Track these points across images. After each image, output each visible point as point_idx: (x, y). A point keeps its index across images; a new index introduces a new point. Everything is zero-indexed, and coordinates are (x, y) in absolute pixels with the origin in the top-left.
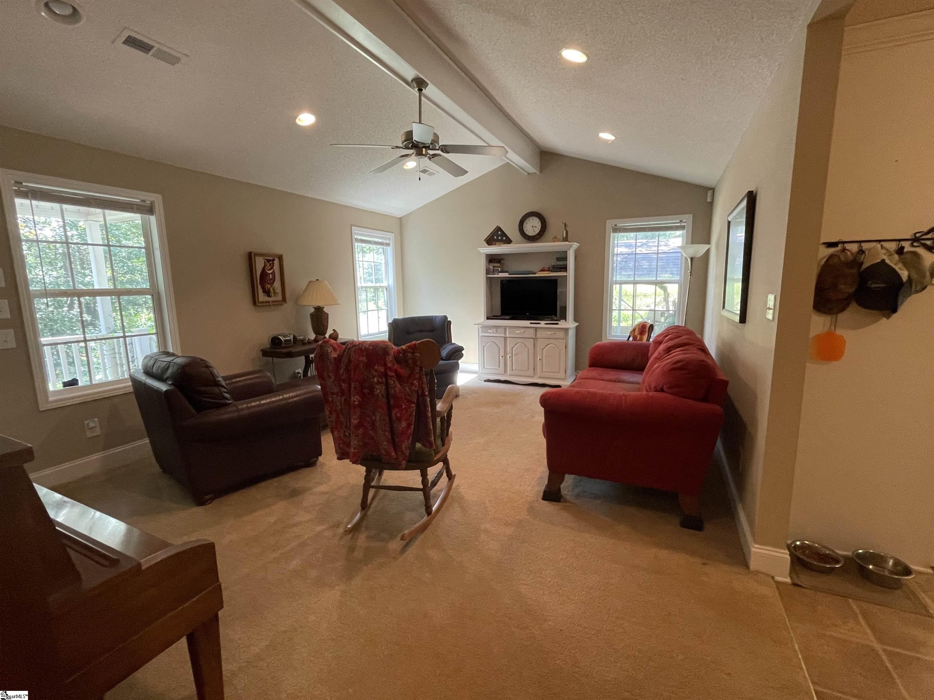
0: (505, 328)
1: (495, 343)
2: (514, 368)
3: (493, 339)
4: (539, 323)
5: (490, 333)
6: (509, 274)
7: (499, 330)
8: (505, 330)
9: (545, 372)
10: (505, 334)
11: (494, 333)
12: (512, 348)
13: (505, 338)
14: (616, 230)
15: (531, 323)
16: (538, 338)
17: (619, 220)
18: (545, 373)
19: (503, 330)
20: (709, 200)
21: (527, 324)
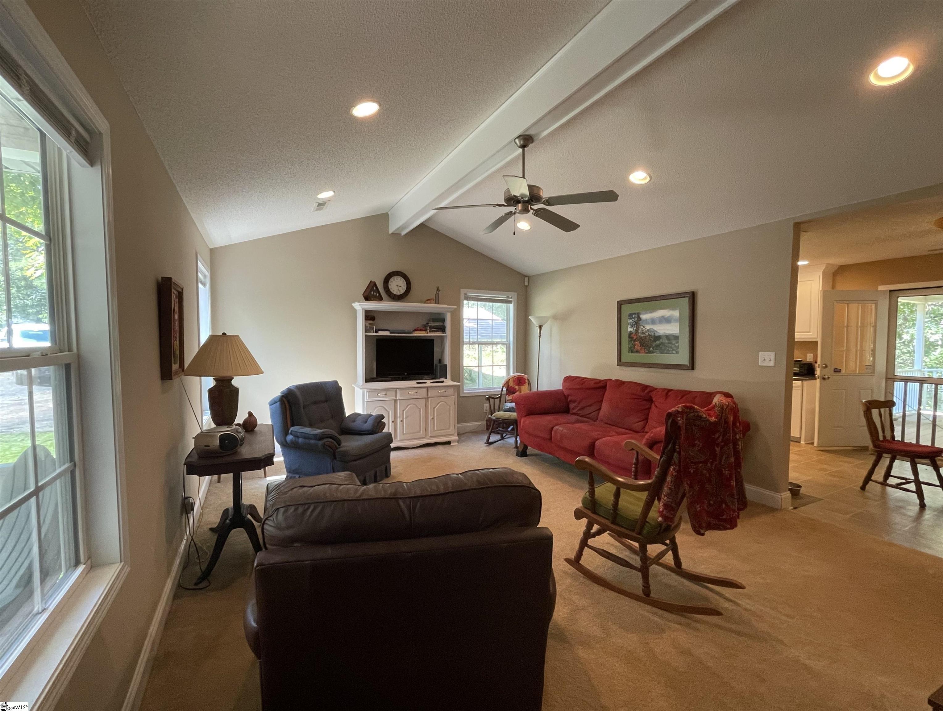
0: (395, 390)
1: (385, 408)
2: (405, 432)
3: (381, 404)
4: (425, 383)
5: (380, 397)
6: (390, 333)
7: (388, 393)
8: (396, 392)
9: (437, 430)
10: (396, 396)
11: (383, 397)
12: (403, 411)
13: (396, 401)
14: (468, 298)
15: (417, 383)
16: (429, 398)
17: (469, 290)
18: (436, 432)
19: (393, 393)
20: (526, 284)
21: (414, 384)
